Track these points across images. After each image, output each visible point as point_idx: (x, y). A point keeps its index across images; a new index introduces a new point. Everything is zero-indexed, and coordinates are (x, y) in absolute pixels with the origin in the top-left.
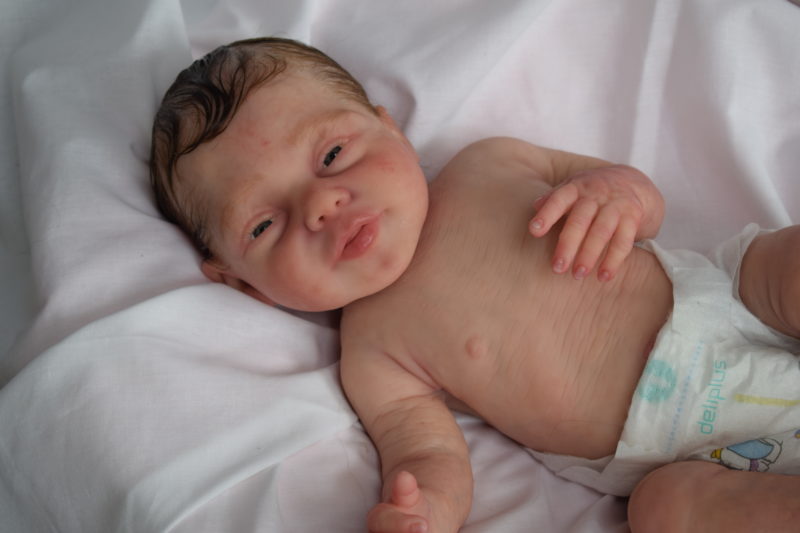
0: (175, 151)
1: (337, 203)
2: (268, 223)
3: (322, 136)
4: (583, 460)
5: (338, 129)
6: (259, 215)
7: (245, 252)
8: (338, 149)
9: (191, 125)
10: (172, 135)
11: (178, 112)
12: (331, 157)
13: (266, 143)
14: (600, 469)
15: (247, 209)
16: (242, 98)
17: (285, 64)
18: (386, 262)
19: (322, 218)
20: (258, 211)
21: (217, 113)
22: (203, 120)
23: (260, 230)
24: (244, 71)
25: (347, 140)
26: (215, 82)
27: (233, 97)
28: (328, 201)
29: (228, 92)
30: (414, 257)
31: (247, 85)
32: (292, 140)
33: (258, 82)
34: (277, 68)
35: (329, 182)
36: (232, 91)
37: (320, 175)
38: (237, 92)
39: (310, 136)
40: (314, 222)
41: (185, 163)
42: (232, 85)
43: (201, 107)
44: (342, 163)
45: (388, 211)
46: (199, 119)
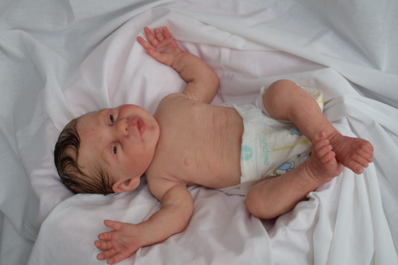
2: (115, 148)
6: (111, 148)
7: (118, 161)
8: (111, 116)
16: (76, 132)
23: (115, 151)
27: (73, 134)
29: (71, 136)
32: (98, 123)
35: (118, 123)
40: (126, 133)
46: (72, 148)
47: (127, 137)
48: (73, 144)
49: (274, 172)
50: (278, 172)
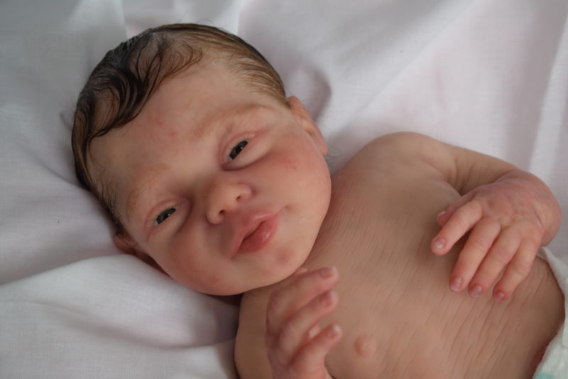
0: (90, 132)
1: (239, 198)
2: (172, 210)
3: (229, 130)
5: (246, 124)
6: (163, 203)
7: (148, 236)
8: (244, 143)
9: (106, 110)
10: (88, 117)
11: (96, 93)
12: (238, 150)
13: (173, 134)
15: (151, 196)
16: (155, 87)
17: (201, 54)
18: (283, 257)
19: (222, 212)
20: (161, 199)
21: (130, 100)
22: (117, 104)
23: (163, 217)
24: (161, 60)
25: (253, 136)
26: (133, 69)
27: (148, 85)
28: (229, 196)
29: (143, 80)
30: (312, 250)
31: (162, 74)
32: (199, 132)
33: (172, 72)
34: (194, 58)
35: (233, 177)
36: (147, 79)
37: (226, 168)
38: (151, 81)
40: (214, 216)
41: (97, 144)
42: (148, 73)
43: (117, 92)
44: (246, 158)
45: (288, 208)
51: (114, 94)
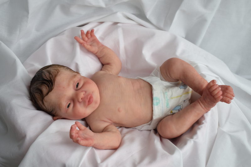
0: (43, 96)
1: (83, 94)
2: (70, 104)
3: (74, 82)
4: (145, 124)
5: (76, 79)
7: (67, 112)
8: (78, 84)
10: (41, 93)
11: (39, 88)
12: (77, 86)
13: (64, 88)
14: (150, 125)
16: (54, 80)
17: (59, 70)
18: (96, 103)
19: (82, 99)
20: (67, 102)
21: (50, 85)
24: (51, 75)
25: (79, 81)
26: (46, 79)
29: (50, 80)
31: (54, 78)
32: (69, 85)
33: (56, 76)
34: (58, 72)
35: (79, 91)
38: (52, 79)
39: (72, 83)
40: (80, 100)
41: (46, 98)
42: (50, 78)
44: (80, 86)
45: (93, 92)
46: (46, 88)
47: (80, 102)
48: (48, 87)
49: (171, 112)
50: (174, 111)
51: (45, 86)
